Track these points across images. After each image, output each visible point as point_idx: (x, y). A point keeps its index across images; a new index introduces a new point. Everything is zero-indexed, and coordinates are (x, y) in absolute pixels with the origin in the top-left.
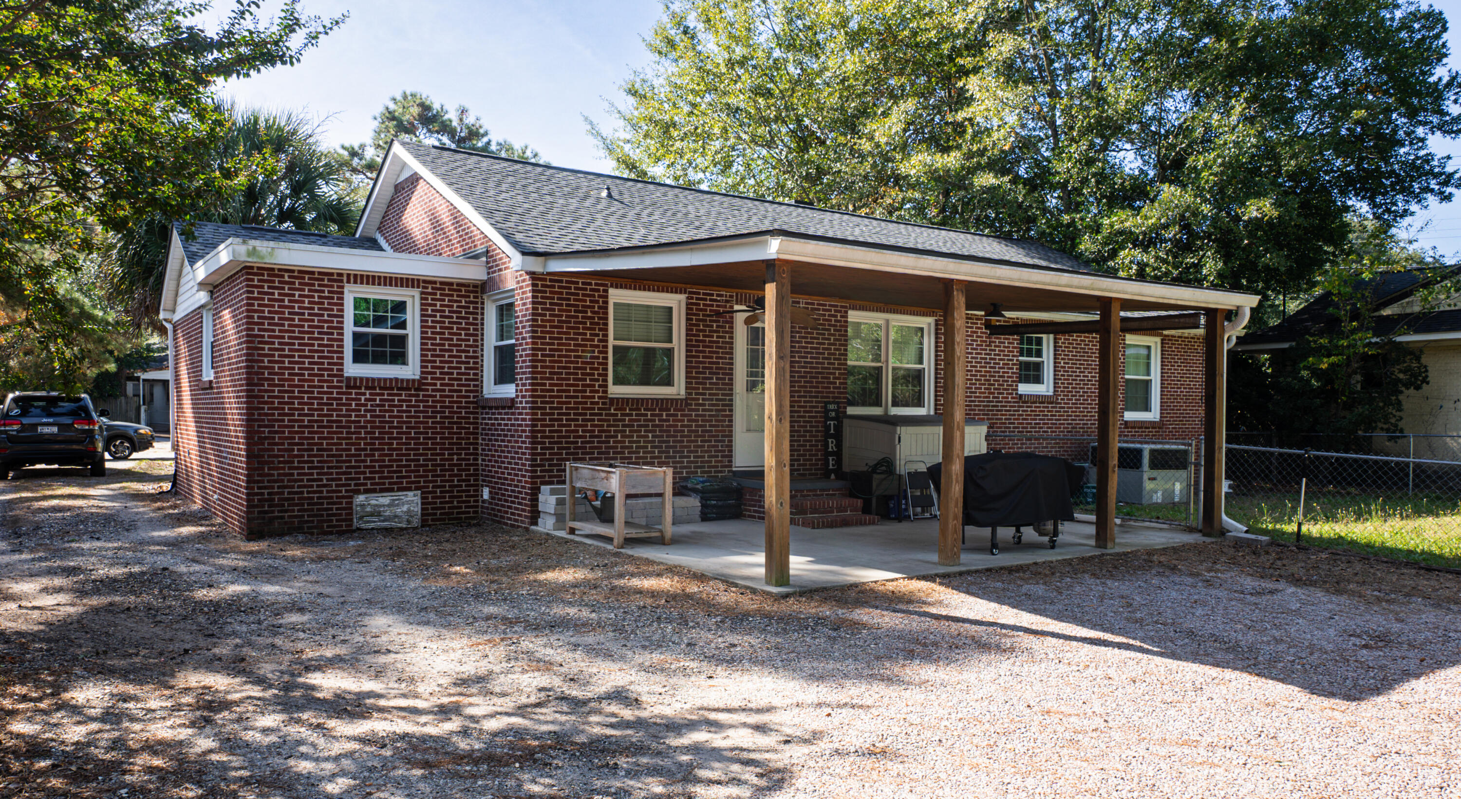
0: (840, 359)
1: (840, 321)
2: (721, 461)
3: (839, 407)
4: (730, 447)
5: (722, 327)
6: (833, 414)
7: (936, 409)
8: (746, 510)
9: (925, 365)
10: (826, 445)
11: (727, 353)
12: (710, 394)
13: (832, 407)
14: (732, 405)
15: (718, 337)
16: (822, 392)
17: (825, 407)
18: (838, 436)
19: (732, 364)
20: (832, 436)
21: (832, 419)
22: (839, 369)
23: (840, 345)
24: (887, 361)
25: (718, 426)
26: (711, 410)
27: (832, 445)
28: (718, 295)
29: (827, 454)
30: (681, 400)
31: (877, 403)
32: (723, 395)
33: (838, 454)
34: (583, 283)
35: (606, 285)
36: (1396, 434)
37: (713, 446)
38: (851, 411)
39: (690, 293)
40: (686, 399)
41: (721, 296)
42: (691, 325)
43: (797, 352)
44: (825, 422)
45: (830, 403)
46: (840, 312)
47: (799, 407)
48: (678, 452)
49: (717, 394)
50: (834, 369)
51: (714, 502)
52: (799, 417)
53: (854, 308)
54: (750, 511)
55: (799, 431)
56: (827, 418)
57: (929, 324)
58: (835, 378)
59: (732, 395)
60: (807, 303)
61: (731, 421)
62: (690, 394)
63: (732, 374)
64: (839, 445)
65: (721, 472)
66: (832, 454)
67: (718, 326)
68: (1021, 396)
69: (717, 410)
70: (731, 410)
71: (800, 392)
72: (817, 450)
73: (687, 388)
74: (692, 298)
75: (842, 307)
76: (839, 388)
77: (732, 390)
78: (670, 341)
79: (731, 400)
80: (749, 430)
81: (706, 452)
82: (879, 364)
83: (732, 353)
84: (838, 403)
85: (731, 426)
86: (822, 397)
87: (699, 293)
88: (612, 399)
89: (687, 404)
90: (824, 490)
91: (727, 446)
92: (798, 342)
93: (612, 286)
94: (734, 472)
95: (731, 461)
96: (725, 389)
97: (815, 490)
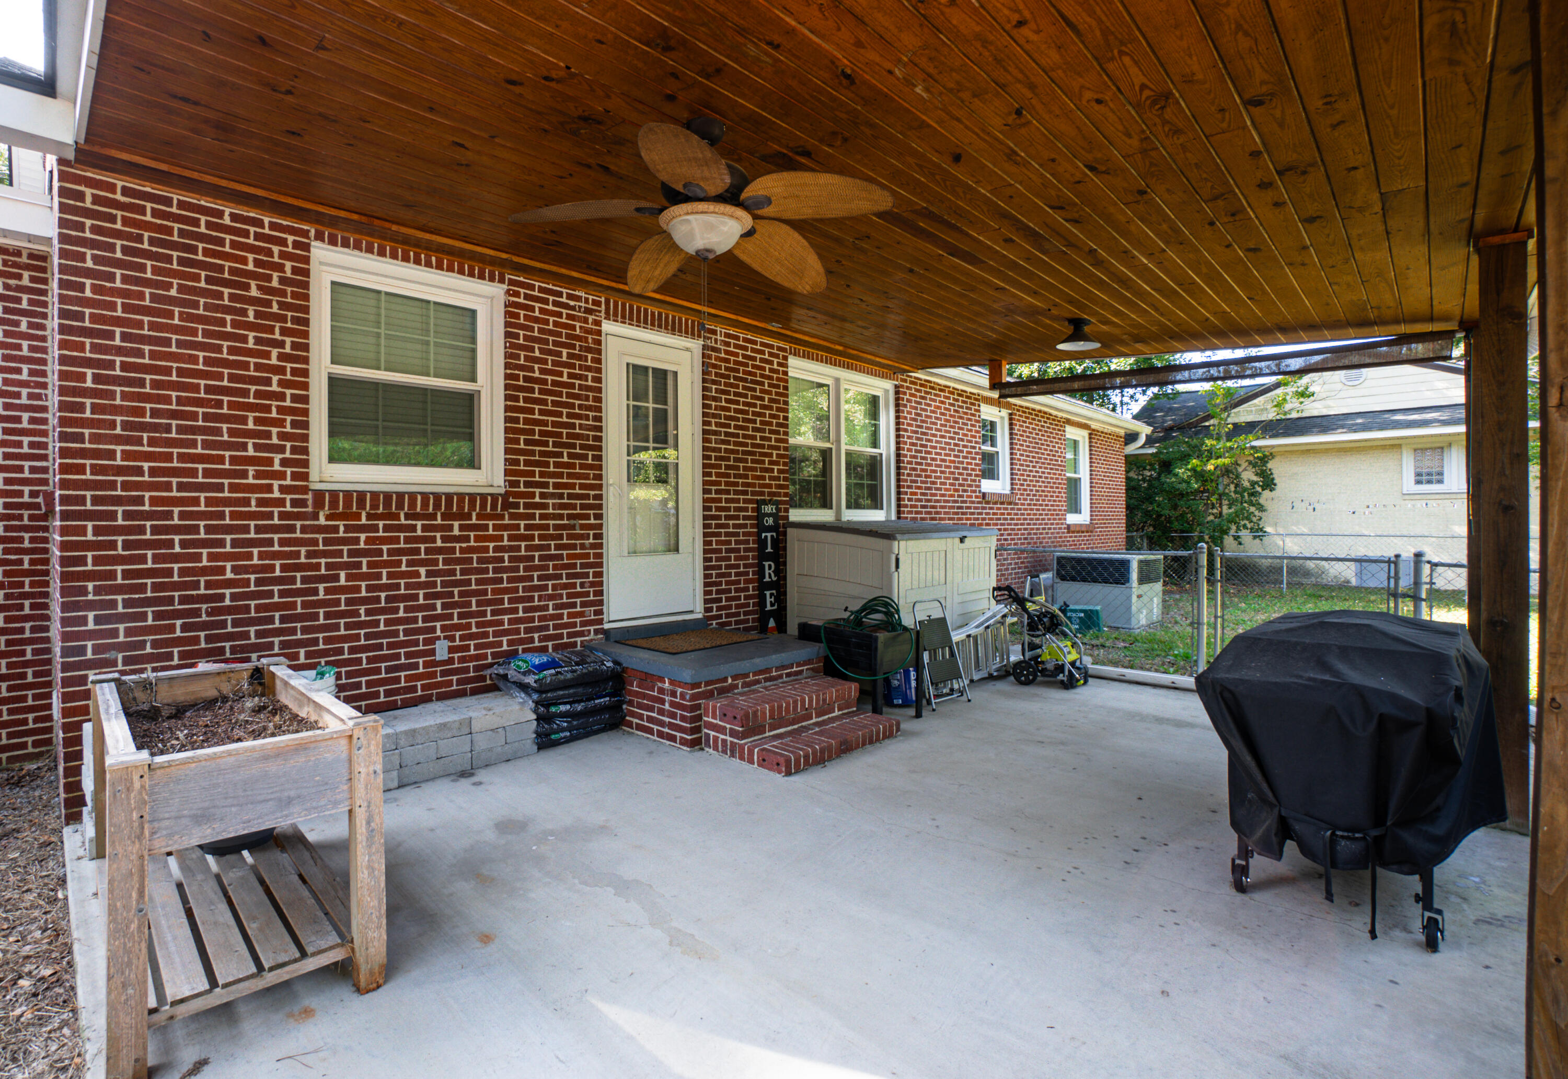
0: (778, 433)
1: (777, 372)
2: (581, 614)
3: (778, 510)
4: (598, 586)
5: (579, 358)
6: (770, 521)
7: (899, 512)
8: (633, 714)
9: (882, 450)
10: (761, 573)
11: (589, 408)
12: (556, 485)
13: (768, 509)
14: (600, 507)
15: (570, 376)
16: (753, 485)
17: (758, 510)
18: (779, 556)
19: (600, 429)
20: (768, 557)
21: (769, 529)
22: (778, 448)
23: (779, 409)
24: (838, 441)
25: (574, 547)
26: (561, 517)
27: (769, 574)
28: (570, 297)
29: (763, 587)
30: (494, 497)
31: (826, 503)
32: (582, 487)
33: (780, 586)
34: (234, 217)
35: (305, 234)
36: (1259, 533)
37: (565, 586)
38: (796, 515)
39: (511, 282)
40: (507, 494)
41: (578, 299)
42: (513, 345)
43: (714, 416)
44: (759, 534)
45: (765, 502)
46: (777, 356)
47: (718, 509)
48: (489, 603)
49: (573, 486)
50: (770, 447)
51: (563, 708)
52: (718, 526)
53: (796, 354)
54: (641, 717)
55: (719, 551)
56: (762, 528)
57: (886, 391)
58: (771, 463)
59: (600, 487)
60: (728, 335)
61: (599, 536)
62: (515, 484)
63: (600, 449)
64: (781, 571)
65: (581, 634)
66: (770, 586)
67: (570, 356)
68: (984, 494)
69: (570, 517)
70: (599, 517)
71: (718, 483)
72: (747, 581)
73: (507, 473)
74: (517, 294)
75: (779, 349)
76: (778, 479)
77: (600, 477)
78: (473, 379)
79: (599, 497)
80: (633, 552)
81: (551, 597)
82: (828, 445)
83: (599, 409)
84: (777, 503)
85: (600, 546)
86: (753, 493)
87: (532, 287)
88: (319, 496)
89: (506, 505)
90: (784, 667)
91: (592, 584)
92: (715, 399)
93: (319, 237)
94: (606, 632)
95: (600, 612)
96: (587, 477)
97: (768, 670)
